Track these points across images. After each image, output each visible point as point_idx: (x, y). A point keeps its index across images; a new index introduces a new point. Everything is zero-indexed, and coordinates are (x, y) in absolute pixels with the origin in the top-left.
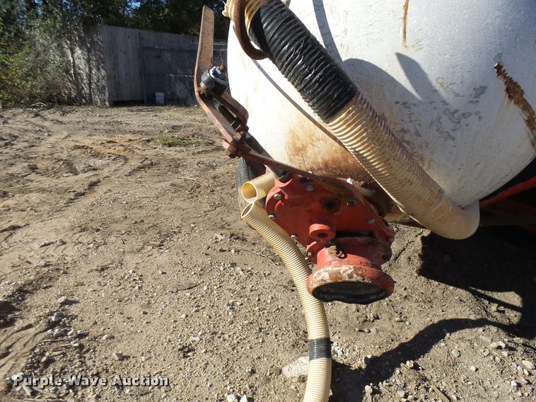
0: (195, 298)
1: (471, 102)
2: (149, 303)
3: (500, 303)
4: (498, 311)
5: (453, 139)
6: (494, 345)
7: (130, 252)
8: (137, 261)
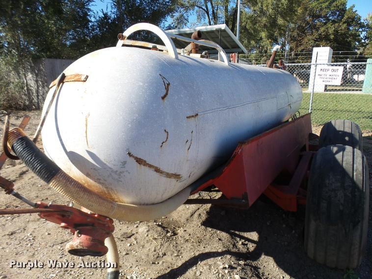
0: (63, 249)
1: (122, 167)
2: (34, 254)
3: (246, 239)
4: (243, 244)
5: (121, 181)
6: (223, 266)
7: (32, 221)
8: (35, 227)
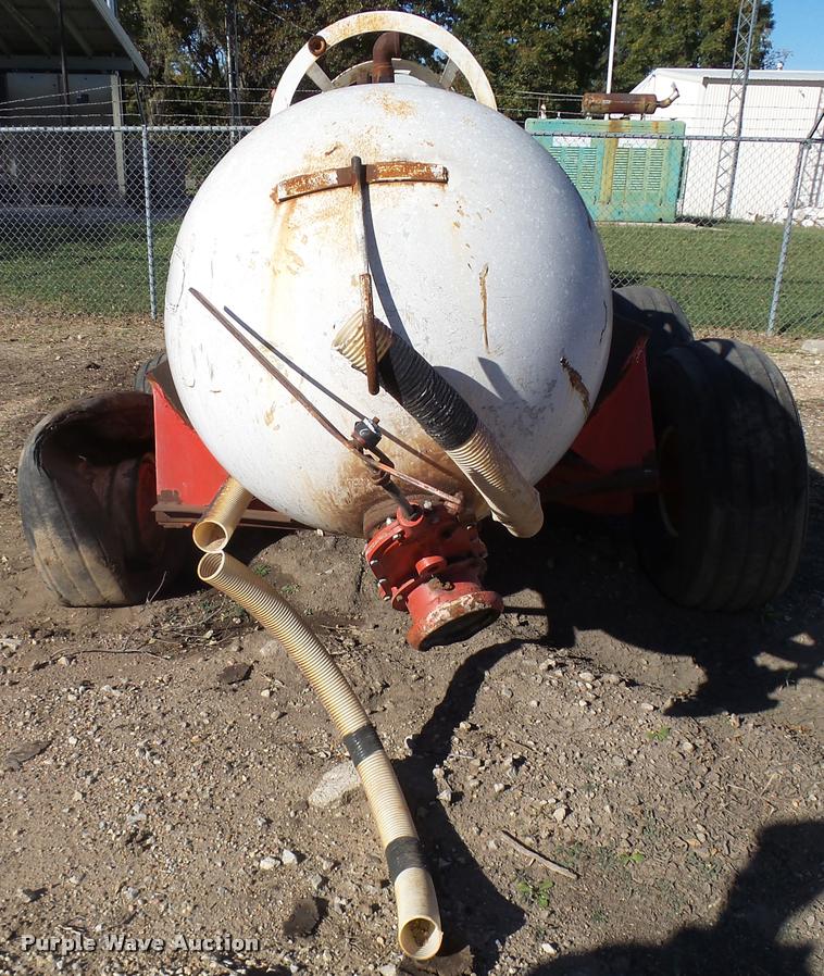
1: (545, 397)
3: (520, 611)
4: (522, 624)
5: (532, 434)
6: (543, 666)
